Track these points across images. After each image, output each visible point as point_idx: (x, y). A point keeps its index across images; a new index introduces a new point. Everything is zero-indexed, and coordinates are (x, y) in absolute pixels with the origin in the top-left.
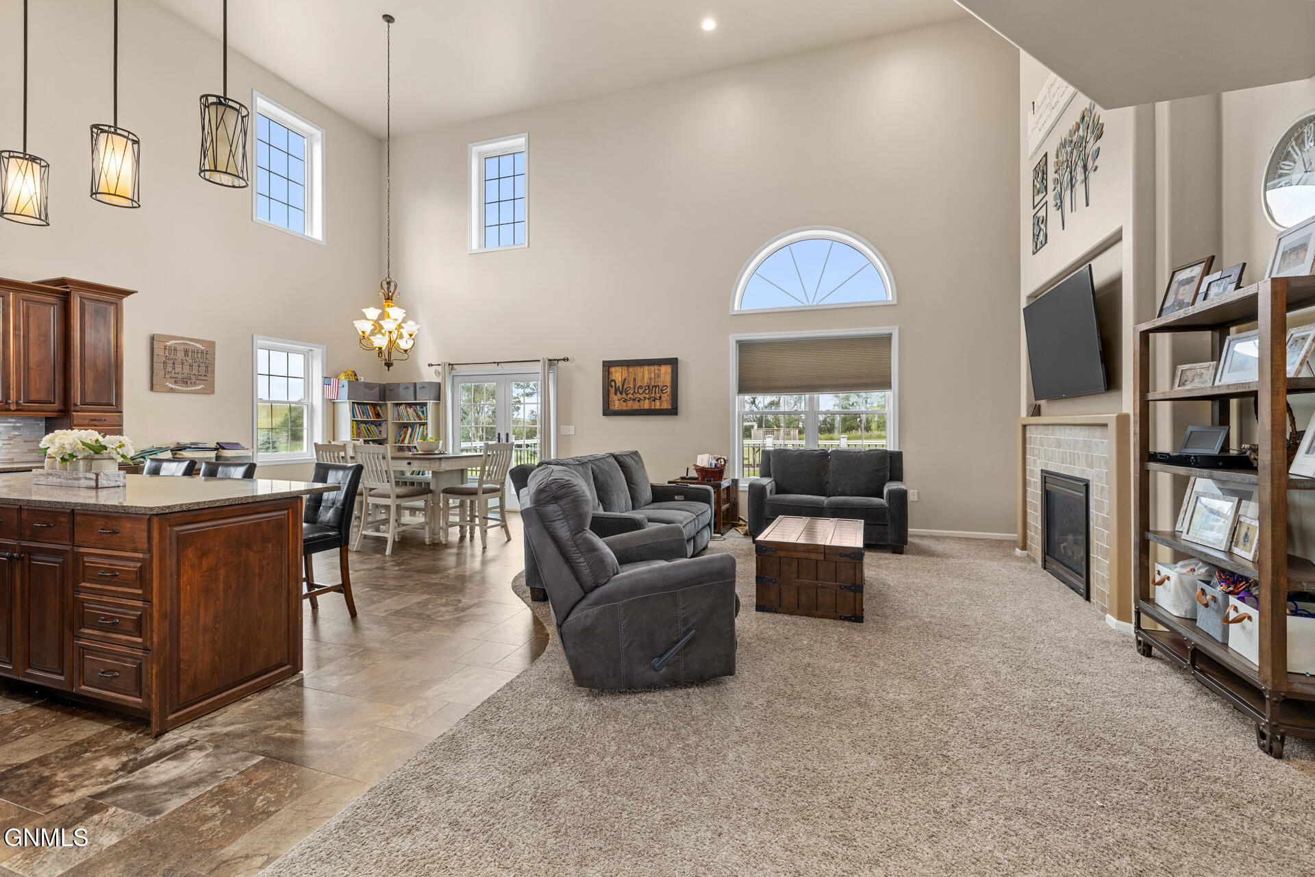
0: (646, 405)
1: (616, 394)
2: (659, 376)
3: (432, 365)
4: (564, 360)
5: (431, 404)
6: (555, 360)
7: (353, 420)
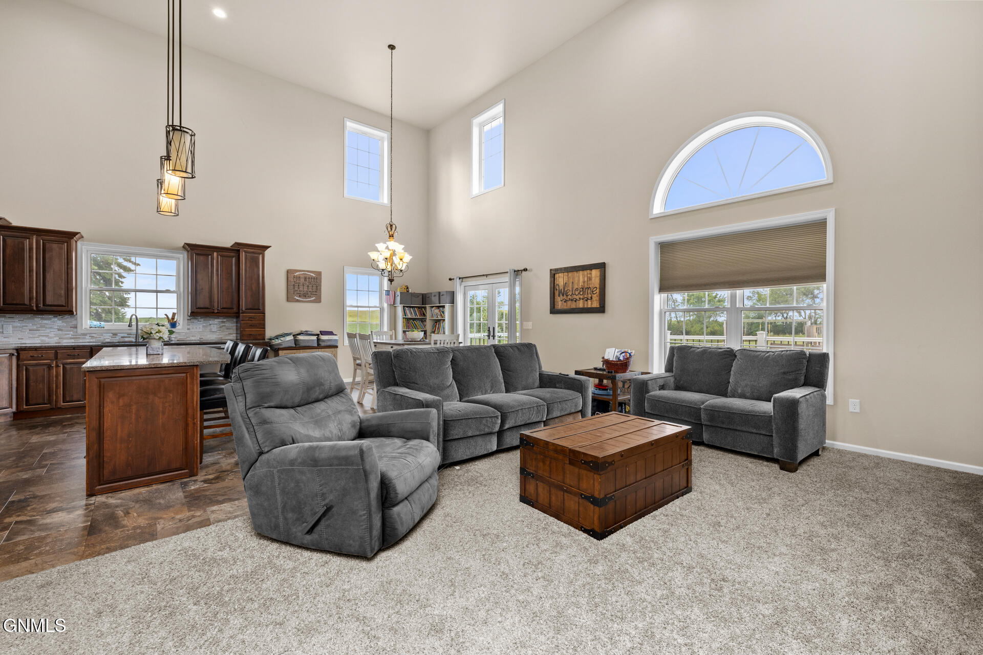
0: (581, 304)
1: (559, 296)
2: (590, 279)
3: (451, 279)
4: (524, 270)
5: (447, 306)
6: (519, 271)
7: (404, 318)
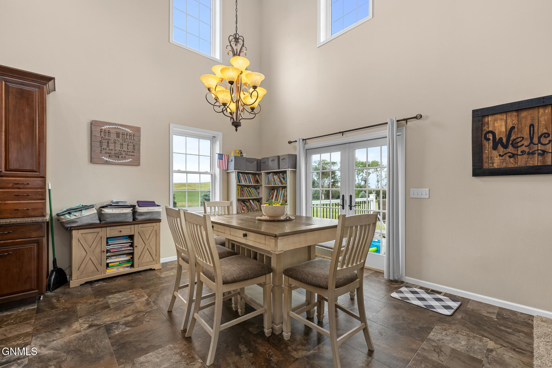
3: (291, 142)
4: (416, 118)
5: (289, 171)
6: (404, 120)
7: (238, 185)
